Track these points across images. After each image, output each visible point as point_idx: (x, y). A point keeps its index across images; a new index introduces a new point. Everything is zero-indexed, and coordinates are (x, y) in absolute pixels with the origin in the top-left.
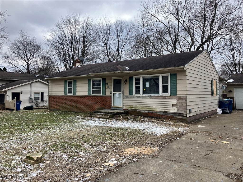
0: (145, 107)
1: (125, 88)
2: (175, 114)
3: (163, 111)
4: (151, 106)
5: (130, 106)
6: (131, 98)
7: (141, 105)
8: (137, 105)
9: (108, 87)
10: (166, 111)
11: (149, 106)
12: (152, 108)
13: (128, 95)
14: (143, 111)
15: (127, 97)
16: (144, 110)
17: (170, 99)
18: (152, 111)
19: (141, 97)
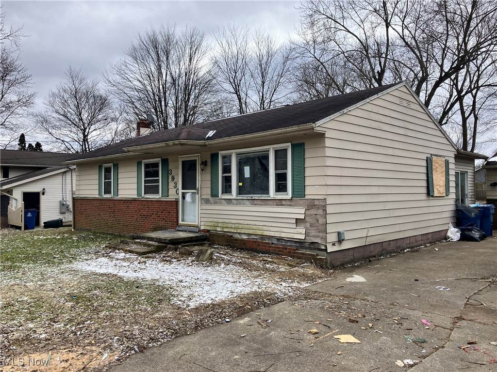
0: (241, 226)
1: (202, 179)
2: (301, 243)
3: (277, 235)
4: (253, 223)
5: (212, 224)
6: (215, 203)
7: (234, 221)
8: (227, 221)
9: (173, 179)
10: (283, 235)
11: (249, 222)
12: (254, 227)
13: (209, 197)
14: (237, 236)
15: (207, 201)
16: (239, 233)
17: (290, 205)
18: (256, 235)
19: (233, 201)
